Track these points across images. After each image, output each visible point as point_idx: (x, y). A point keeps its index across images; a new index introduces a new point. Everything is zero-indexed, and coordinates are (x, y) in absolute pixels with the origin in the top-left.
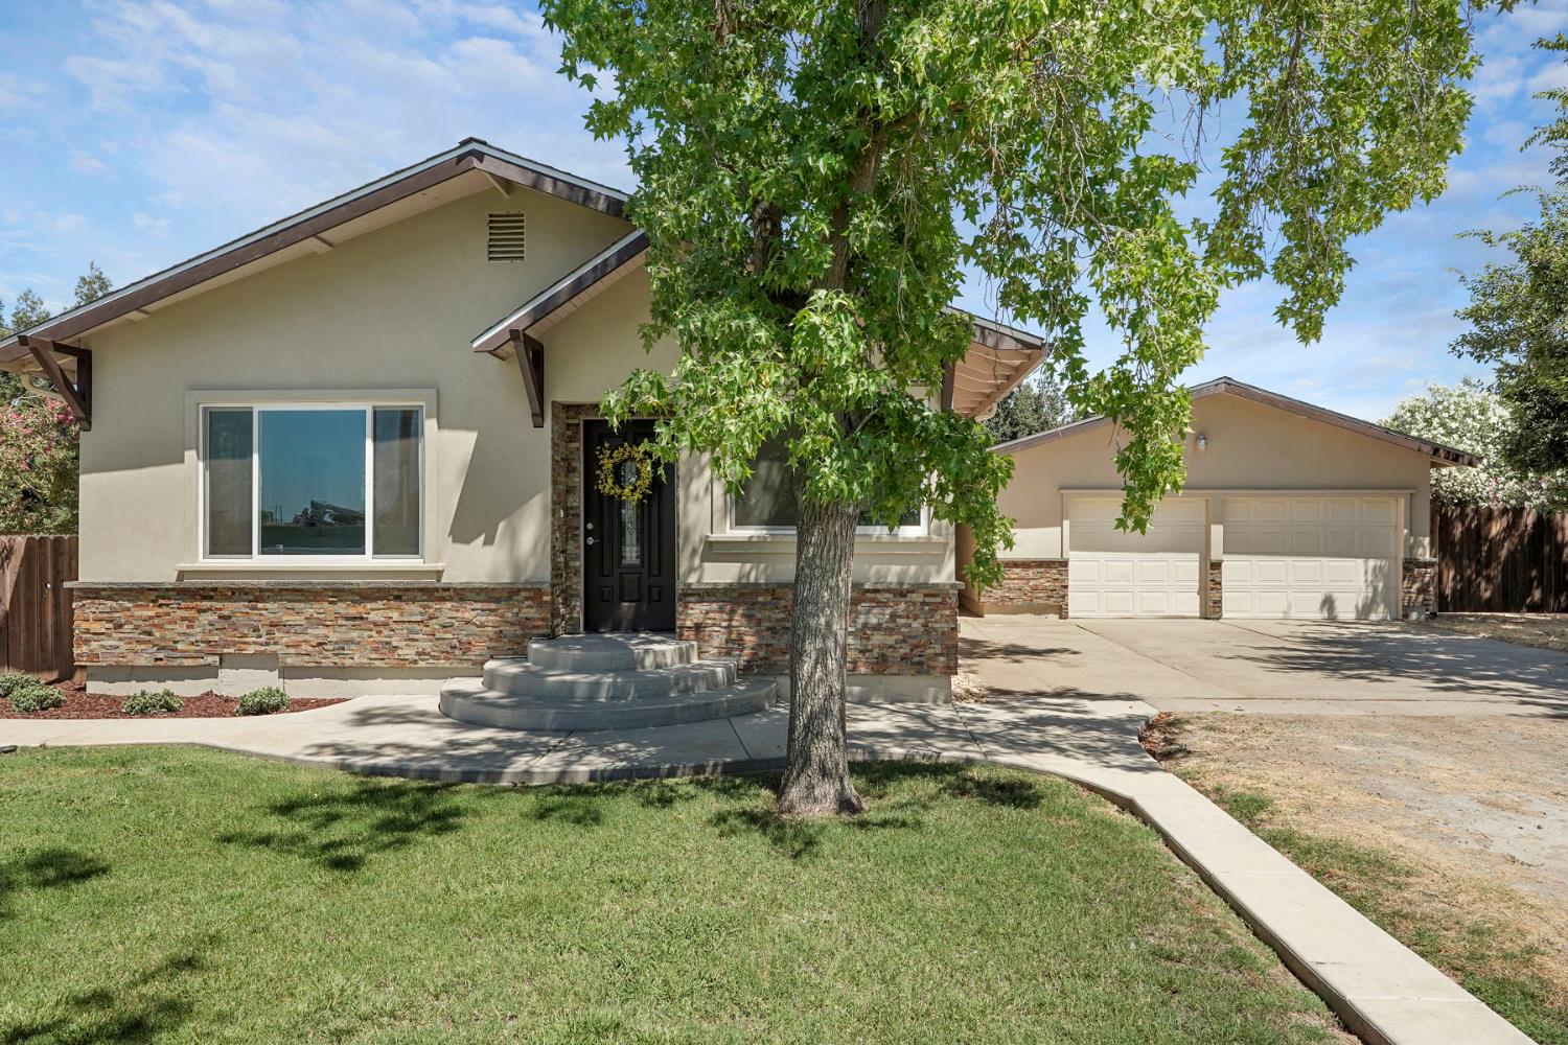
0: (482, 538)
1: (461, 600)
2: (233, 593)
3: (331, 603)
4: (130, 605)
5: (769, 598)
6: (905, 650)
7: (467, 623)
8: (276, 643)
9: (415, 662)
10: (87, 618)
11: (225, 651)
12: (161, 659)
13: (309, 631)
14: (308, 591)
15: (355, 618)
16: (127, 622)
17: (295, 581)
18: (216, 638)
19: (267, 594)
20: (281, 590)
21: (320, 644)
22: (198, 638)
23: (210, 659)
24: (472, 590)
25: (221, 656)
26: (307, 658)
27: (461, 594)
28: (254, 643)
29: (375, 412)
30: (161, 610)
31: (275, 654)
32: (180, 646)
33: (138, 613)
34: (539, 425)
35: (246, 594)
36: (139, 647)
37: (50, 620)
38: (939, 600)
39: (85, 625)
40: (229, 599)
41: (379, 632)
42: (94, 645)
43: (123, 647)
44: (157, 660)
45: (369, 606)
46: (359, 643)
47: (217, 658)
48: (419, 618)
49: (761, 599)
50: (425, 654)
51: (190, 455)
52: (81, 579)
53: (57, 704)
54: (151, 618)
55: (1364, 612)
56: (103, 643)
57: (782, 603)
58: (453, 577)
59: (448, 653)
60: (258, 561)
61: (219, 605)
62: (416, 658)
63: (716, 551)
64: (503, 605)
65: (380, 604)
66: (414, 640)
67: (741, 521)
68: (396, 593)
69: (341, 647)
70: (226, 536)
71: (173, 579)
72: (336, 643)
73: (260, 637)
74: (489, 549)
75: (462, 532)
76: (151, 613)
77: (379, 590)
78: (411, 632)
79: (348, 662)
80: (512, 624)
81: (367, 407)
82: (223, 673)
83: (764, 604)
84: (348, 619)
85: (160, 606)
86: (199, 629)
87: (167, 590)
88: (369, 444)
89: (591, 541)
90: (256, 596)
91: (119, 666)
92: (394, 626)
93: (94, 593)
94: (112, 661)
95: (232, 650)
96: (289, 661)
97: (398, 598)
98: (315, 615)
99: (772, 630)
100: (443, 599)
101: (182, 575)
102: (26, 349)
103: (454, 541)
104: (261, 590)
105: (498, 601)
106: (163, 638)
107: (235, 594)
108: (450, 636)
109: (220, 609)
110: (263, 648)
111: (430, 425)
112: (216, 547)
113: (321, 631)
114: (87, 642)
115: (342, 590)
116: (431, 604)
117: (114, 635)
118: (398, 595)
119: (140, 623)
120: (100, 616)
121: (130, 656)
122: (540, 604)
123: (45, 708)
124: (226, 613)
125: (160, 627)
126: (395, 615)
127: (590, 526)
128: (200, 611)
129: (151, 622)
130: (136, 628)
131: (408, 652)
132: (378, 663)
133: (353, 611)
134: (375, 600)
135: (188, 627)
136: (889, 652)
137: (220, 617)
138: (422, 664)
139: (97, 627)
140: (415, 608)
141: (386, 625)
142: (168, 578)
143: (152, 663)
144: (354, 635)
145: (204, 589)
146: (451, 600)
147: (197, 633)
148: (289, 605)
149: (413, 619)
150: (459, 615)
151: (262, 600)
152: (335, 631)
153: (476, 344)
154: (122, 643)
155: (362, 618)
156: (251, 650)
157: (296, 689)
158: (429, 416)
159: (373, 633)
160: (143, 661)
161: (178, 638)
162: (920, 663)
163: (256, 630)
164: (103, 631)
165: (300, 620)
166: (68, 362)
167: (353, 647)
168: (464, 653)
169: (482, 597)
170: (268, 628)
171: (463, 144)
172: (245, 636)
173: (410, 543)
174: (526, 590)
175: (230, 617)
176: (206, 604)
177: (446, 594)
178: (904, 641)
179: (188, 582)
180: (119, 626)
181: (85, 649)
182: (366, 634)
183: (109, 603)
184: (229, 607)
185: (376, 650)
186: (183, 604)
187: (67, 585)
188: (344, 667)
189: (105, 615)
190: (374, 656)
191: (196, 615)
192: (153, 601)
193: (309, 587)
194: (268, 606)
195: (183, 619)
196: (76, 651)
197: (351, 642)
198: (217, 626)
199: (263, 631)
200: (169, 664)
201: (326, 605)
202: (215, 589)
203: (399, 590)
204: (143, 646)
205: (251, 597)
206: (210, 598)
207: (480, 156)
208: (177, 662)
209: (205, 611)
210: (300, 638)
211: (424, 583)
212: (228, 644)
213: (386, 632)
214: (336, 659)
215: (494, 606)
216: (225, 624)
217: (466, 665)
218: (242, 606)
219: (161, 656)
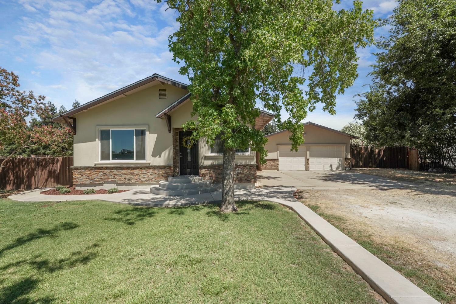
0: (158, 156)
4: (84, 171)
5: (218, 167)
6: (246, 178)
7: (156, 174)
8: (115, 178)
9: (145, 182)
10: (75, 174)
13: (123, 176)
15: (132, 173)
17: (119, 166)
18: (103, 178)
20: (116, 167)
21: (125, 179)
22: (99, 178)
23: (102, 182)
24: (156, 167)
25: (104, 181)
26: (122, 182)
27: (154, 168)
28: (111, 178)
29: (136, 130)
30: (91, 172)
31: (115, 181)
32: (95, 179)
33: (86, 173)
34: (170, 132)
35: (109, 168)
37: (68, 174)
38: (253, 167)
39: (75, 175)
40: (106, 169)
42: (77, 179)
43: (83, 180)
45: (135, 170)
46: (133, 178)
47: (103, 182)
48: (145, 173)
49: (216, 168)
50: (147, 180)
51: (97, 140)
52: (74, 166)
53: (69, 192)
54: (89, 174)
55: (337, 168)
56: (79, 179)
57: (221, 169)
58: (153, 164)
59: (151, 180)
60: (112, 161)
61: (103, 171)
63: (207, 158)
64: (163, 170)
65: (137, 170)
67: (212, 152)
69: (129, 179)
70: (105, 156)
71: (94, 166)
74: (159, 158)
75: (154, 155)
77: (137, 167)
78: (144, 176)
79: (131, 182)
80: (165, 174)
81: (134, 129)
82: (104, 185)
83: (217, 169)
84: (130, 173)
86: (99, 176)
87: (92, 168)
88: (135, 137)
89: (181, 156)
90: (111, 169)
91: (82, 184)
92: (140, 175)
93: (77, 169)
94: (81, 183)
96: (118, 182)
97: (141, 169)
98: (124, 173)
99: (219, 174)
100: (150, 169)
102: (62, 118)
103: (153, 157)
104: (112, 167)
105: (162, 169)
106: (92, 178)
107: (107, 168)
108: (152, 176)
110: (113, 180)
111: (147, 133)
112: (103, 158)
113: (125, 176)
114: (76, 179)
115: (129, 167)
116: (148, 170)
117: (81, 177)
121: (85, 182)
122: (171, 170)
123: (67, 193)
124: (105, 172)
125: (91, 175)
126: (140, 172)
127: (181, 153)
128: (99, 172)
130: (86, 176)
131: (143, 180)
132: (137, 182)
133: (132, 172)
136: (242, 178)
138: (146, 182)
139: (77, 176)
140: (144, 171)
141: (138, 174)
142: (92, 165)
143: (89, 183)
144: (132, 176)
145: (100, 167)
146: (152, 169)
148: (118, 171)
150: (154, 172)
151: (113, 170)
152: (128, 176)
153: (157, 116)
156: (110, 180)
157: (120, 188)
158: (147, 131)
159: (136, 176)
160: (87, 183)
162: (249, 180)
163: (111, 176)
164: (79, 176)
165: (120, 173)
166: (71, 120)
168: (155, 180)
169: (158, 168)
171: (154, 75)
172: (109, 177)
173: (143, 157)
174: (168, 167)
176: (101, 171)
178: (245, 176)
179: (97, 166)
180: (83, 175)
181: (75, 180)
182: (134, 176)
183: (80, 171)
184: (105, 171)
185: (137, 180)
186: (96, 171)
187: (71, 167)
188: (130, 183)
189: (79, 173)
192: (89, 170)
193: (122, 167)
195: (96, 174)
196: (73, 181)
197: (131, 178)
198: (103, 175)
199: (113, 176)
200: (93, 183)
201: (126, 170)
202: (102, 167)
203: (141, 167)
204: (87, 180)
206: (102, 169)
207: (157, 77)
208: (95, 183)
209: (101, 172)
210: (121, 177)
211: (148, 165)
212: (105, 179)
213: (138, 176)
214: (128, 182)
215: (161, 170)
216: (105, 175)
217: (155, 182)
218: (108, 171)
219: (91, 181)
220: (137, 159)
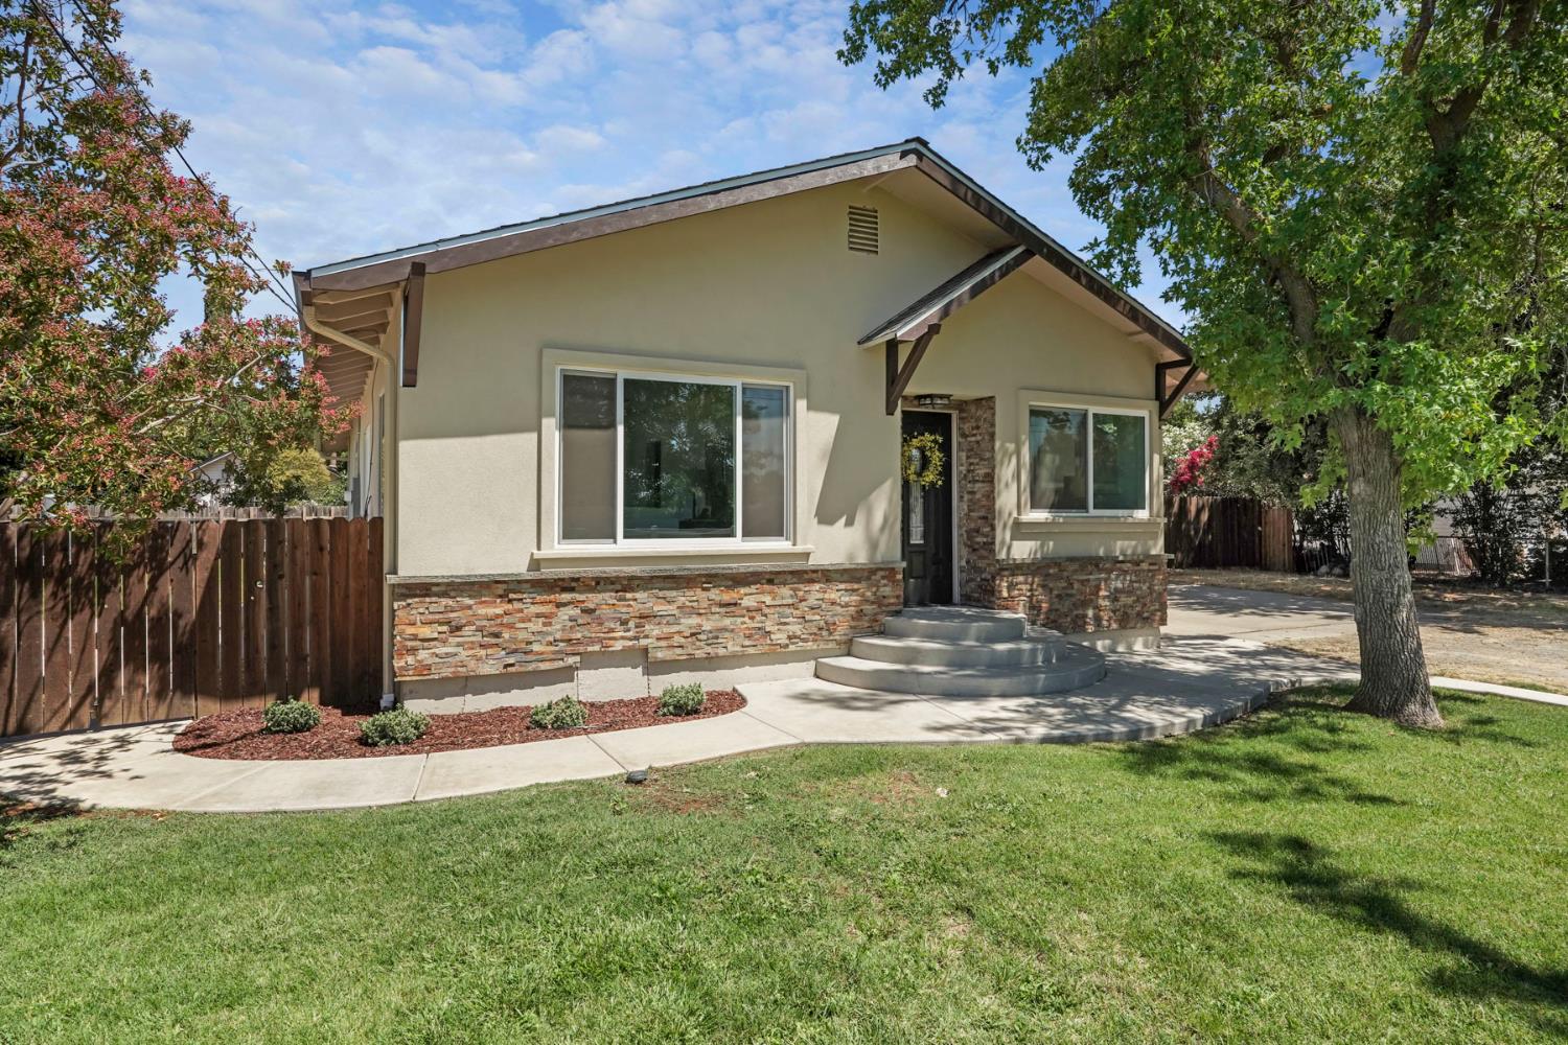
0: (843, 520)
1: (828, 581)
2: (598, 583)
3: (704, 589)
4: (471, 602)
5: (1057, 570)
6: (1138, 608)
7: (833, 603)
8: (646, 637)
9: (787, 646)
10: (414, 621)
11: (590, 649)
12: (512, 665)
13: (682, 621)
14: (681, 577)
15: (728, 605)
16: (469, 623)
17: (670, 567)
18: (579, 636)
19: (637, 582)
20: (652, 577)
21: (693, 635)
22: (558, 636)
23: (571, 660)
24: (836, 571)
25: (583, 655)
26: (679, 651)
27: (826, 576)
28: (623, 638)
29: (744, 389)
30: (510, 606)
31: (643, 649)
32: (536, 647)
33: (482, 611)
34: (890, 412)
35: (613, 583)
36: (483, 652)
37: (262, 630)
38: (1156, 567)
39: (410, 630)
40: (592, 590)
41: (752, 618)
42: (423, 655)
43: (462, 653)
44: (506, 666)
45: (743, 591)
46: (732, 631)
47: (578, 659)
48: (790, 601)
49: (1051, 571)
50: (796, 637)
51: (549, 425)
52: (401, 573)
54: (498, 616)
56: (437, 651)
57: (1065, 574)
58: (821, 558)
59: (815, 634)
60: (623, 545)
61: (581, 597)
62: (787, 642)
63: (1021, 530)
64: (863, 585)
65: (753, 588)
66: (785, 624)
68: (767, 577)
69: (715, 636)
70: (584, 518)
71: (525, 570)
72: (710, 632)
73: (629, 630)
74: (849, 529)
75: (825, 516)
76: (499, 611)
77: (752, 574)
78: (782, 616)
79: (721, 652)
80: (871, 603)
81: (737, 383)
82: (580, 675)
83: (1052, 575)
84: (722, 605)
85: (510, 601)
86: (558, 627)
87: (519, 582)
88: (739, 420)
90: (625, 585)
91: (455, 679)
92: (766, 611)
93: (422, 589)
94: (447, 672)
95: (597, 648)
96: (660, 655)
97: (770, 582)
98: (688, 604)
99: (1059, 596)
100: (812, 581)
101: (535, 564)
103: (820, 522)
104: (632, 578)
105: (858, 581)
106: (513, 640)
107: (599, 584)
108: (818, 617)
109: (583, 602)
110: (631, 643)
111: (800, 406)
112: (569, 533)
113: (694, 621)
114: (413, 651)
115: (716, 576)
116: (801, 586)
117: (451, 639)
118: (771, 579)
119: (485, 623)
120: (431, 617)
121: (472, 664)
122: (894, 581)
124: (592, 606)
125: (511, 626)
126: (768, 600)
128: (559, 605)
129: (499, 621)
130: (479, 629)
131: (780, 637)
132: (751, 651)
133: (727, 597)
134: (748, 584)
135: (545, 624)
136: (1129, 611)
137: (582, 611)
139: (426, 632)
140: (785, 591)
141: (759, 609)
142: (518, 567)
143: (500, 670)
144: (727, 622)
145: (563, 580)
146: (818, 582)
147: (556, 629)
148: (661, 594)
149: (785, 602)
150: (826, 596)
151: (632, 590)
152: (708, 619)
153: (899, 333)
154: (460, 649)
155: (735, 604)
156: (618, 646)
158: (797, 397)
159: (746, 619)
160: (489, 669)
161: (533, 638)
163: (624, 623)
164: (436, 635)
165: (672, 609)
167: (727, 635)
168: (831, 634)
169: (846, 577)
170: (637, 621)
171: (907, 141)
172: (612, 630)
173: (775, 525)
174: (882, 569)
175: (594, 611)
176: (566, 597)
177: (815, 575)
178: (1137, 601)
179: (547, 573)
180: (459, 628)
181: (413, 659)
182: (739, 620)
183: (444, 601)
184: (593, 599)
185: (749, 637)
186: (539, 598)
189: (437, 617)
190: (747, 643)
191: (555, 610)
192: (500, 596)
193: (686, 573)
194: (637, 595)
195: (538, 616)
196: (397, 663)
197: (725, 629)
198: (580, 621)
199: (632, 624)
200: (523, 669)
201: (699, 592)
202: (576, 579)
203: (771, 573)
204: (490, 651)
205: (619, 587)
206: (572, 590)
207: (919, 156)
208: (531, 667)
209: (565, 605)
210: (675, 628)
211: (797, 565)
212: (592, 642)
213: (759, 618)
214: (709, 649)
215: (856, 586)
216: (586, 618)
217: (831, 645)
218: (608, 597)
219: (511, 661)
220: (746, 533)
